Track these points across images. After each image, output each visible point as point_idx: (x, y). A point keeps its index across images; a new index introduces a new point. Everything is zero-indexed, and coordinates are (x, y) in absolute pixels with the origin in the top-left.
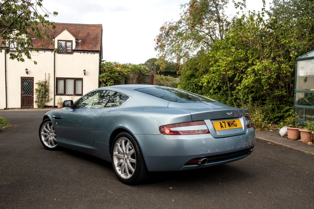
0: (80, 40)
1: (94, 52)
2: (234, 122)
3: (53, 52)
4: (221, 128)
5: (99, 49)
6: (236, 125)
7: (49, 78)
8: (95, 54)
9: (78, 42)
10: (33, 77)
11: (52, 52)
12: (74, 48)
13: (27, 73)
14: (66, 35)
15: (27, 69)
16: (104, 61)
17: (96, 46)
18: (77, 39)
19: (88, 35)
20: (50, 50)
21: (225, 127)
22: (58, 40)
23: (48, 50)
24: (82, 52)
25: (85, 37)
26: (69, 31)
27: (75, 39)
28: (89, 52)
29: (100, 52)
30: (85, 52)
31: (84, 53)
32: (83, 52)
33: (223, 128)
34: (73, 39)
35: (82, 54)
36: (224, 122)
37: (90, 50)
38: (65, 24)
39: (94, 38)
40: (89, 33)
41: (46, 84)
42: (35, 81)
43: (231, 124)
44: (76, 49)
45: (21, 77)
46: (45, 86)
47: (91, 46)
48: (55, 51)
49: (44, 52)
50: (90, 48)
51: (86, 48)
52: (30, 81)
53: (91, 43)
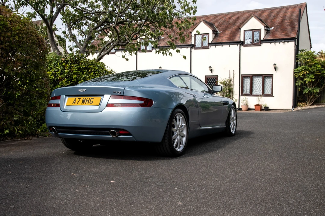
0: (272, 27)
1: (288, 41)
3: (239, 45)
5: (294, 34)
7: (234, 75)
8: (289, 43)
9: (269, 30)
10: (217, 76)
11: (237, 46)
12: (262, 39)
13: (211, 71)
16: (302, 50)
17: (291, 32)
18: (267, 27)
19: (285, 19)
20: (236, 44)
22: (245, 31)
23: (233, 44)
25: (279, 23)
26: (257, 18)
27: (265, 26)
28: (281, 41)
29: (296, 39)
30: (276, 41)
31: (275, 42)
32: (273, 41)
34: (262, 27)
35: (273, 44)
37: (283, 38)
39: (291, 22)
40: (285, 17)
41: (230, 82)
42: (219, 79)
44: (264, 39)
45: (206, 76)
46: (229, 85)
47: (284, 33)
48: (240, 43)
49: (229, 46)
50: (284, 35)
51: (277, 37)
52: (215, 80)
53: (286, 29)
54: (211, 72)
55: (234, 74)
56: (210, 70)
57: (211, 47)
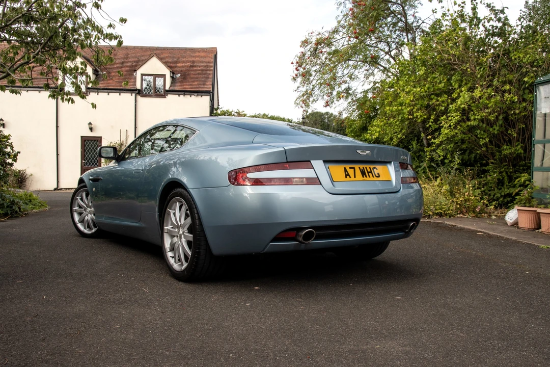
0: (179, 73)
1: (201, 94)
2: (375, 170)
3: (134, 95)
4: (346, 177)
5: (209, 88)
6: (377, 175)
7: (126, 137)
8: (203, 97)
9: (174, 77)
10: (101, 137)
11: (132, 95)
12: (167, 88)
13: (91, 129)
14: (154, 66)
15: (90, 124)
16: (218, 109)
17: (204, 84)
18: (173, 73)
19: (193, 65)
20: (129, 92)
21: (355, 177)
22: (143, 75)
23: (125, 91)
24: (180, 93)
25: (186, 69)
26: (161, 59)
27: (171, 71)
28: (193, 94)
29: (211, 93)
30: (186, 93)
31: (184, 95)
32: (183, 93)
33: (350, 177)
34: (167, 72)
35: (182, 96)
36: (354, 168)
37: (195, 90)
38: (155, 48)
39: (202, 70)
40: (193, 62)
41: (121, 147)
42: (104, 143)
43: (368, 173)
44: (171, 89)
45: (82, 137)
47: (196, 83)
48: (137, 92)
49: (118, 94)
50: (195, 86)
51: (188, 88)
52: (96, 143)
53: (197, 78)
54: (91, 131)
55: (128, 135)
56: (90, 128)
57: (91, 93)
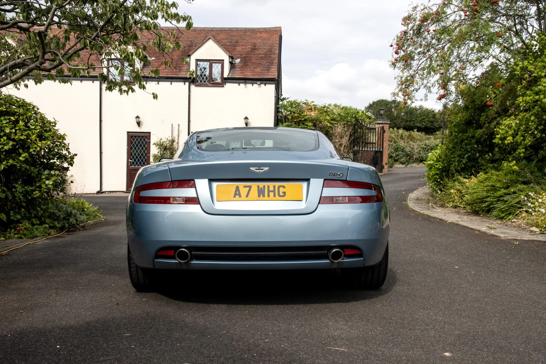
0: (238, 58)
1: (265, 82)
3: (187, 84)
5: (274, 75)
7: (179, 133)
8: (267, 85)
9: (234, 63)
10: (150, 133)
11: (185, 84)
12: (226, 75)
13: (139, 124)
14: (210, 50)
15: (138, 117)
16: (284, 99)
17: (268, 70)
18: (231, 57)
19: (254, 48)
20: (182, 80)
22: (197, 60)
23: (177, 80)
24: (240, 81)
25: (247, 53)
26: (218, 42)
27: (229, 56)
28: (255, 82)
29: (277, 82)
30: (247, 81)
31: (245, 83)
32: (243, 81)
34: (226, 57)
35: (242, 85)
37: (258, 77)
38: (210, 29)
39: (266, 54)
40: (255, 45)
41: (172, 144)
42: (153, 140)
44: (229, 76)
45: (128, 132)
46: (170, 149)
47: (258, 70)
48: (190, 81)
49: (170, 83)
50: (258, 73)
51: (249, 75)
52: (144, 140)
53: (260, 63)
54: (139, 126)
55: (180, 131)
56: (137, 123)
